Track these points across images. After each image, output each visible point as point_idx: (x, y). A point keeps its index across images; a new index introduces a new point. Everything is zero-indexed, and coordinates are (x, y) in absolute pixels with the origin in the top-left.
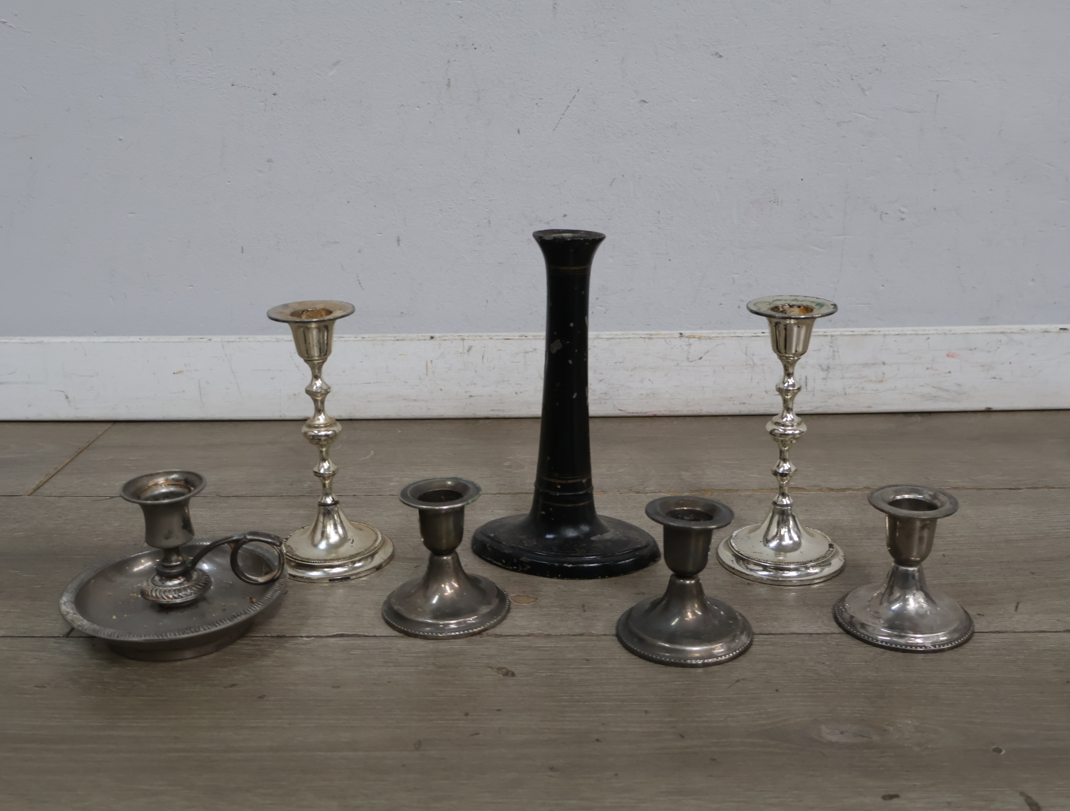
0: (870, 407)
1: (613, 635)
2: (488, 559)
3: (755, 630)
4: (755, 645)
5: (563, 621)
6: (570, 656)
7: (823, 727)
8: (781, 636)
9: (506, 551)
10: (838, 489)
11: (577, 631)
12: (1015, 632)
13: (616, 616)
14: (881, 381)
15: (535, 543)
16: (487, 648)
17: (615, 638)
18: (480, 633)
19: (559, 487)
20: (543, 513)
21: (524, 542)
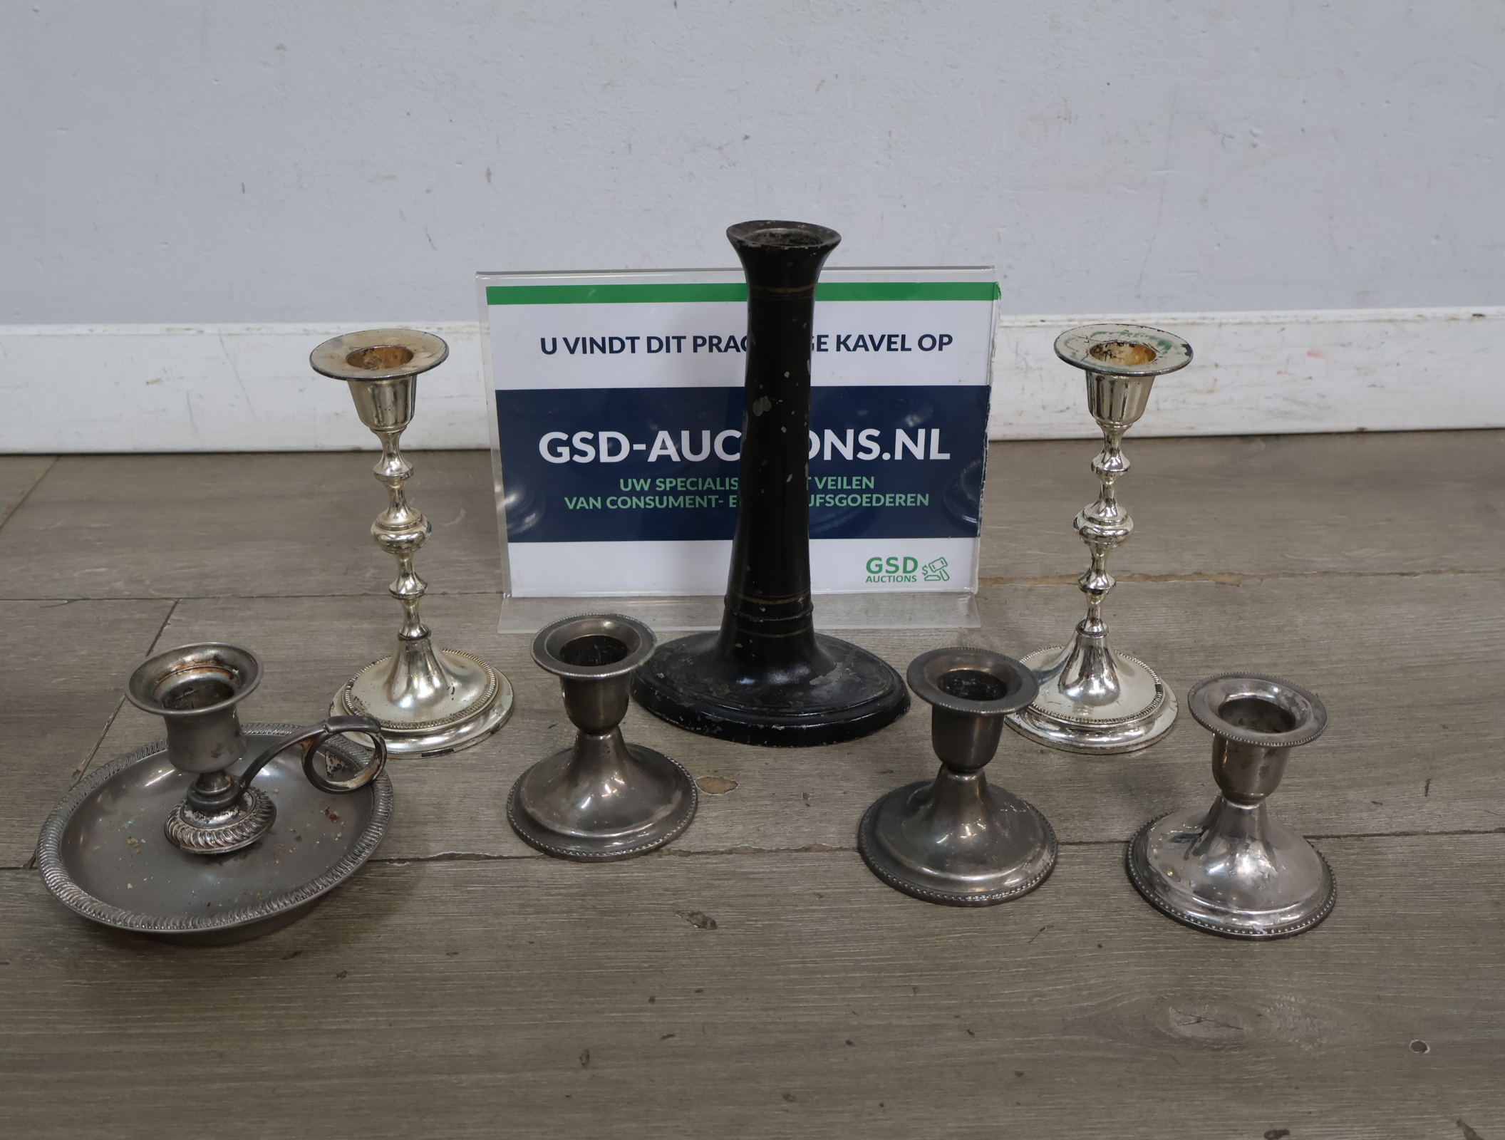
0: (1193, 428)
1: (853, 849)
2: (658, 713)
3: (1061, 837)
4: (1062, 864)
5: (777, 824)
6: (794, 889)
7: (1171, 1011)
8: (1097, 847)
9: (686, 704)
10: (1156, 577)
11: (802, 843)
12: (1428, 834)
13: (855, 814)
14: (1211, 392)
15: (728, 691)
16: (670, 876)
17: (857, 854)
18: (657, 849)
19: (764, 610)
20: (739, 645)
21: (711, 689)
